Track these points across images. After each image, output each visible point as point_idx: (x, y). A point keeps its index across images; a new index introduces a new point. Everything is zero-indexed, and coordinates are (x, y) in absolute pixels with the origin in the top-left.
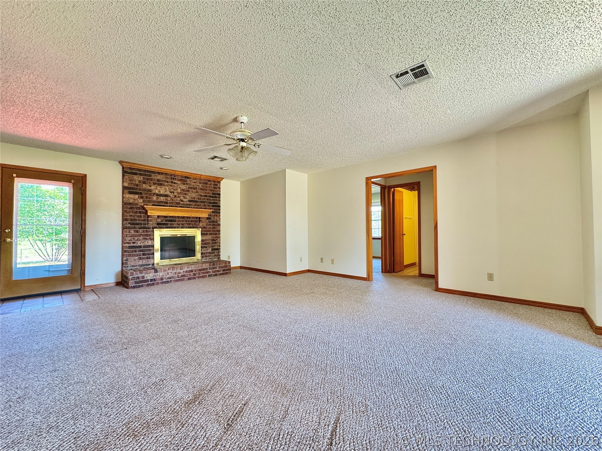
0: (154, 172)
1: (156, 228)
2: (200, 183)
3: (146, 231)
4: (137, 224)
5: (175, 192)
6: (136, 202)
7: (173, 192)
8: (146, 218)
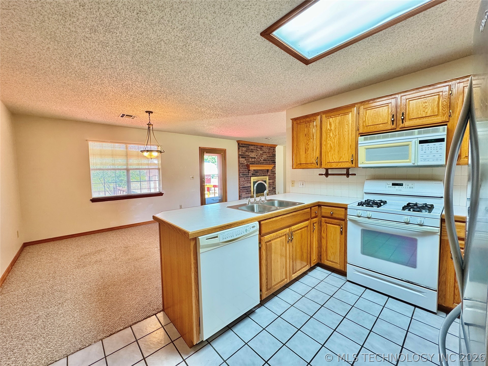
0: (250, 145)
2: (267, 149)
3: (248, 178)
4: (244, 175)
6: (244, 162)
7: (257, 156)
8: (248, 171)
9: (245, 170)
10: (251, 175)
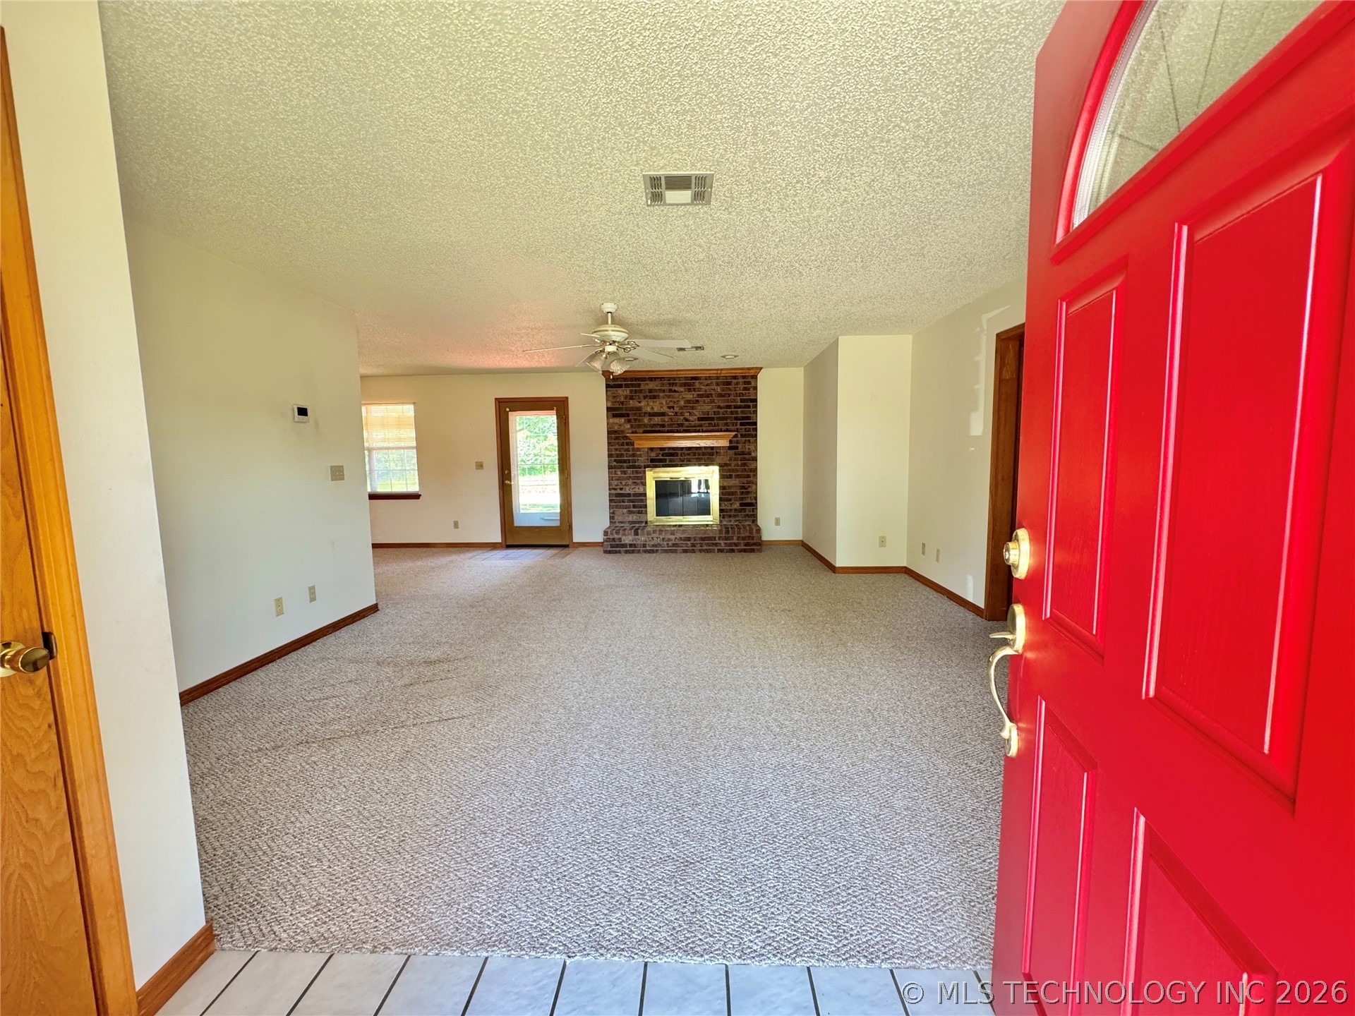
1: (648, 466)
3: (637, 472)
5: (675, 406)
6: (622, 428)
7: (673, 407)
8: (635, 453)
9: (628, 450)
10: (646, 463)
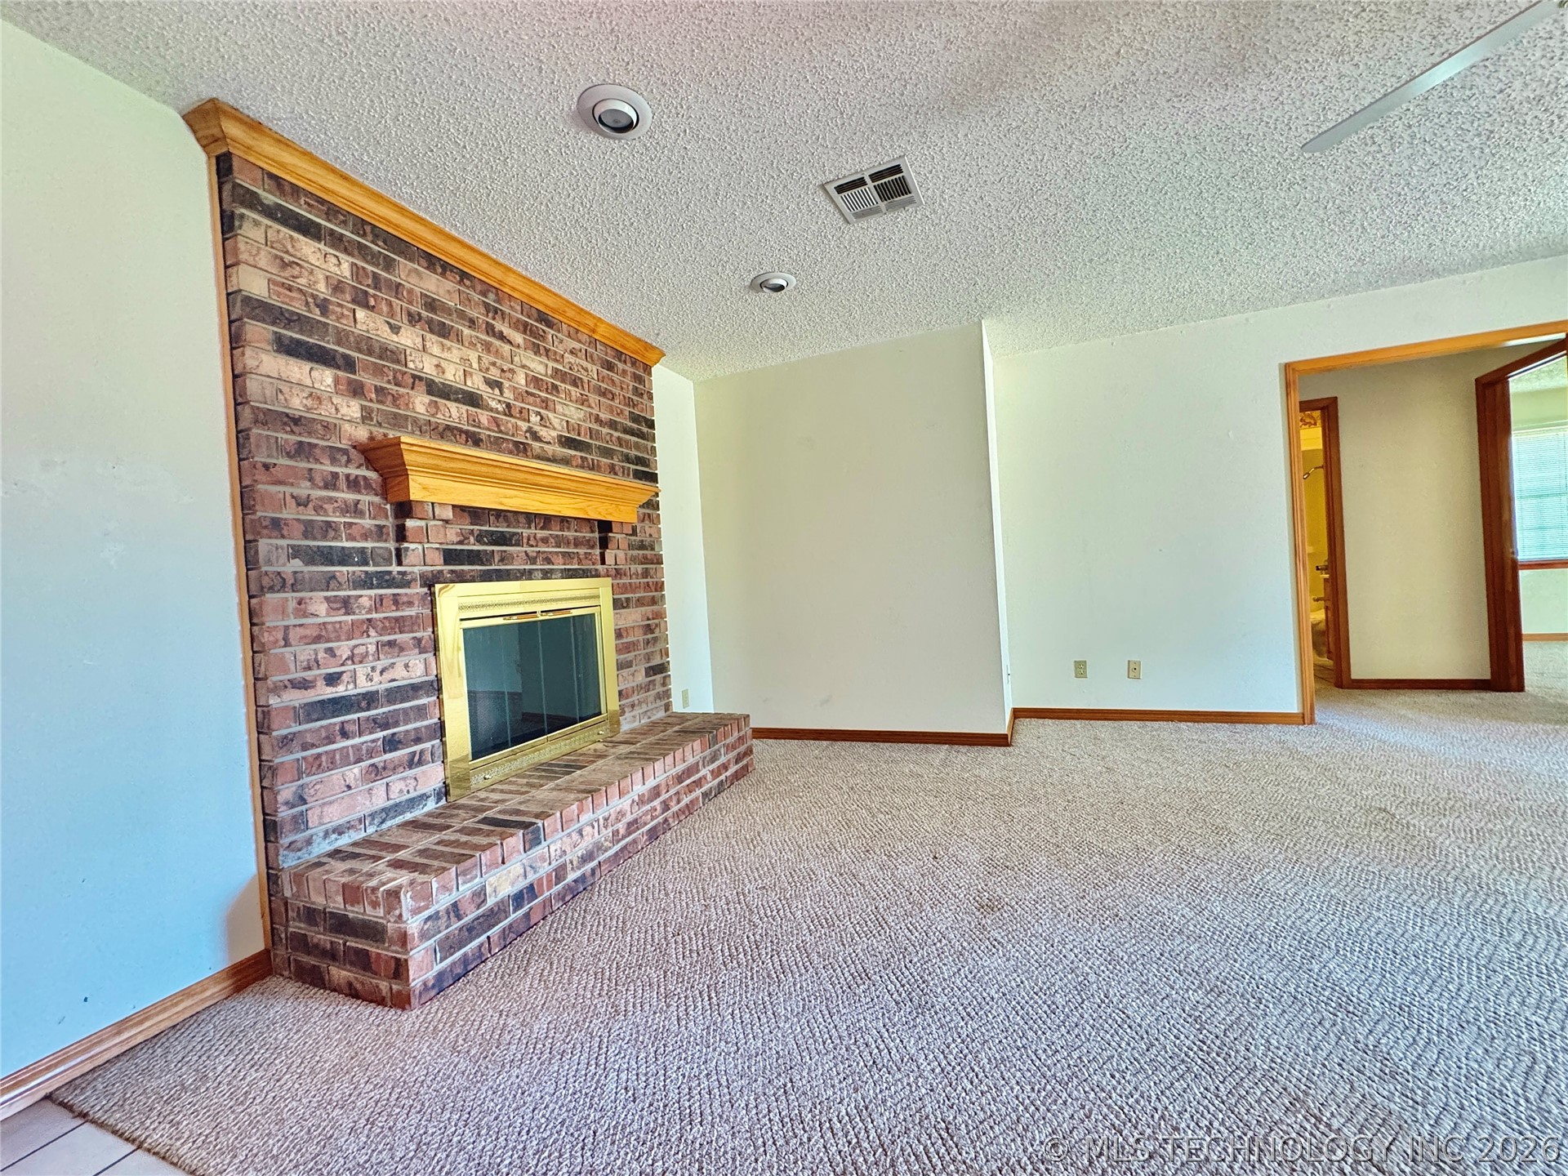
1: (443, 578)
3: (396, 600)
4: (344, 558)
5: (506, 384)
7: (499, 385)
8: (389, 522)
9: (355, 509)
10: (437, 564)
